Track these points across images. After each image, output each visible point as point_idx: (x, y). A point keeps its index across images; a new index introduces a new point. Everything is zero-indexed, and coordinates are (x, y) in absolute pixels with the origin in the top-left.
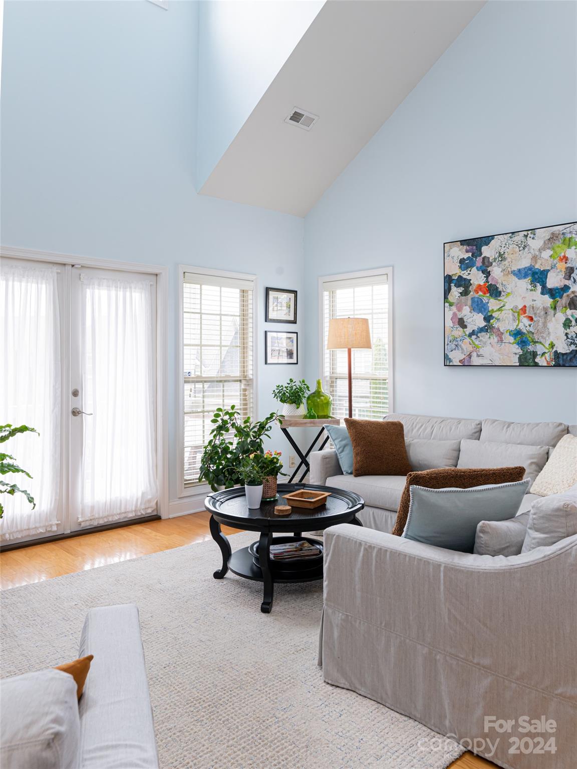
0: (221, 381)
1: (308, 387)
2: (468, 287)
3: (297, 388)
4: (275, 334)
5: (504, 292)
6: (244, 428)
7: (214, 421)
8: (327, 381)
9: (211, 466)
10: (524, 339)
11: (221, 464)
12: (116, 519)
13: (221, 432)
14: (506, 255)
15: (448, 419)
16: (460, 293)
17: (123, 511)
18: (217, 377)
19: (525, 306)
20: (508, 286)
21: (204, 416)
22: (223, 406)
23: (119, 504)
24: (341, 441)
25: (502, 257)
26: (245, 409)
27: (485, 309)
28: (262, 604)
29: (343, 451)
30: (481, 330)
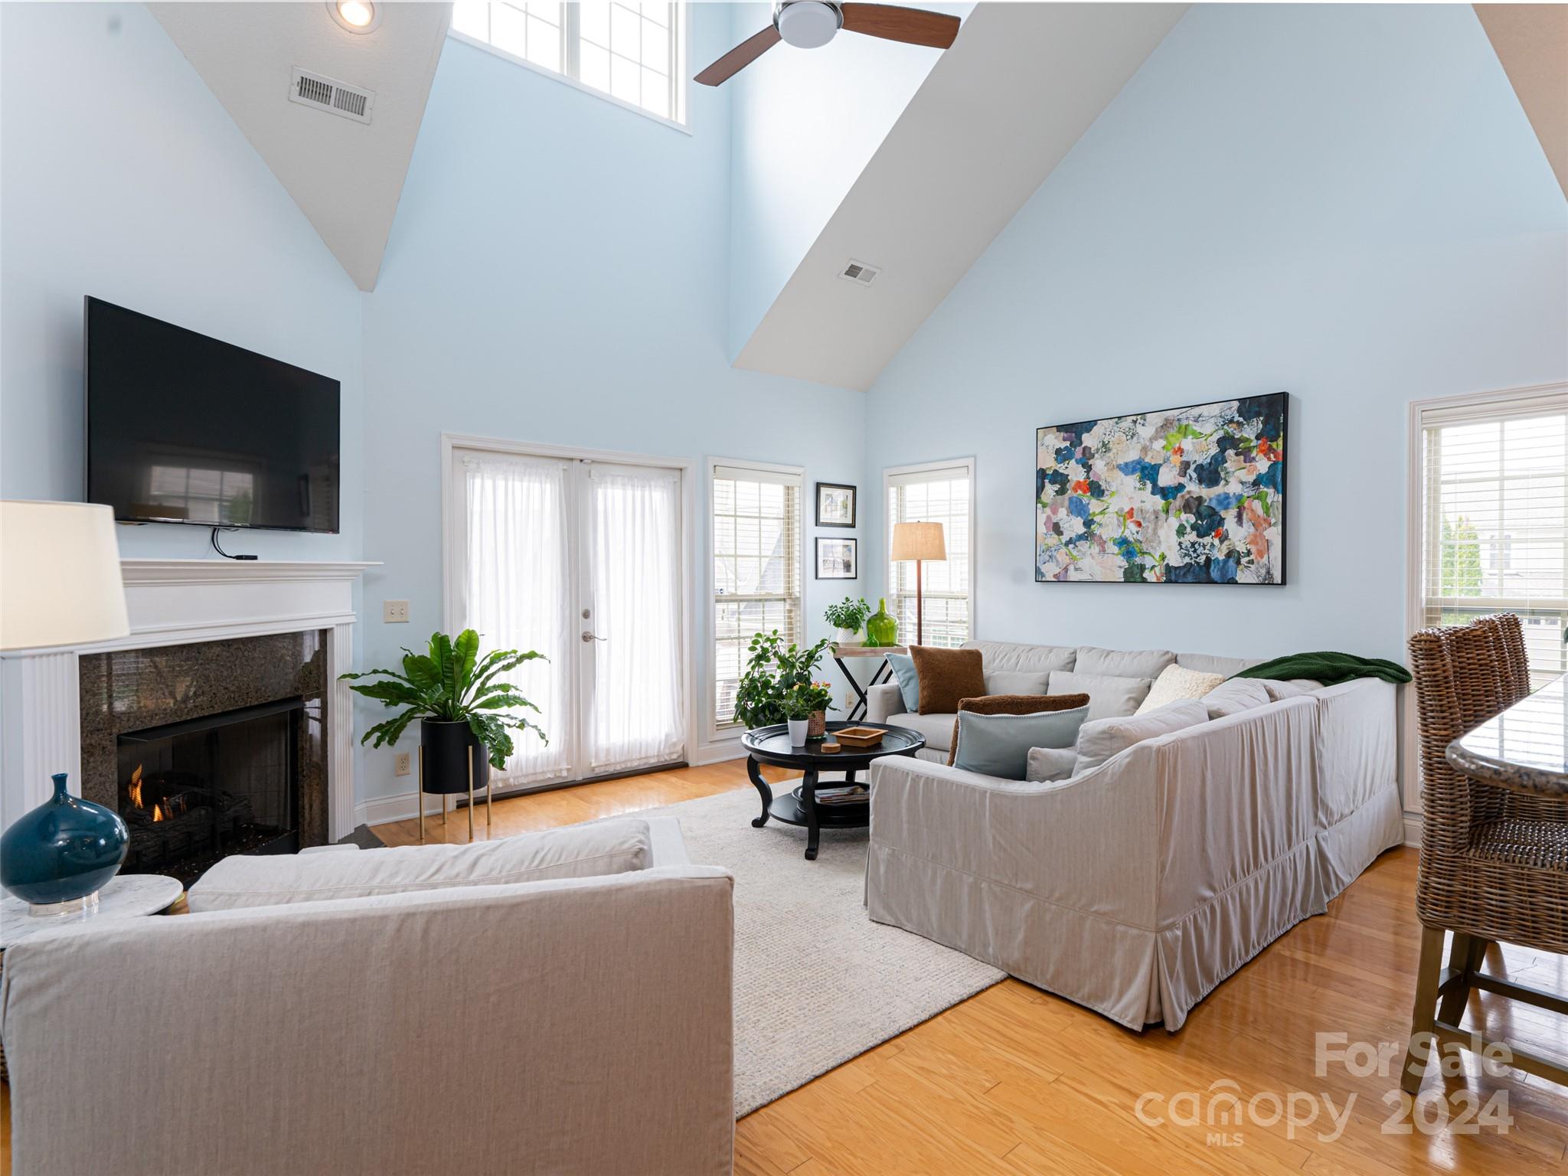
0: (760, 600)
1: (868, 608)
2: (1065, 484)
3: (855, 609)
4: (829, 542)
5: (1107, 490)
6: (789, 657)
7: (752, 649)
8: (893, 600)
9: (749, 703)
10: (1131, 549)
11: (762, 701)
12: (635, 765)
13: (761, 662)
14: (1111, 445)
15: (1038, 647)
16: (1056, 492)
17: (643, 755)
18: (756, 596)
19: (1132, 509)
20: (1112, 484)
21: (739, 643)
22: (764, 631)
23: (638, 746)
24: (905, 673)
25: (1106, 447)
26: (791, 635)
27: (1085, 512)
28: (807, 850)
29: (907, 685)
30: (1080, 537)
